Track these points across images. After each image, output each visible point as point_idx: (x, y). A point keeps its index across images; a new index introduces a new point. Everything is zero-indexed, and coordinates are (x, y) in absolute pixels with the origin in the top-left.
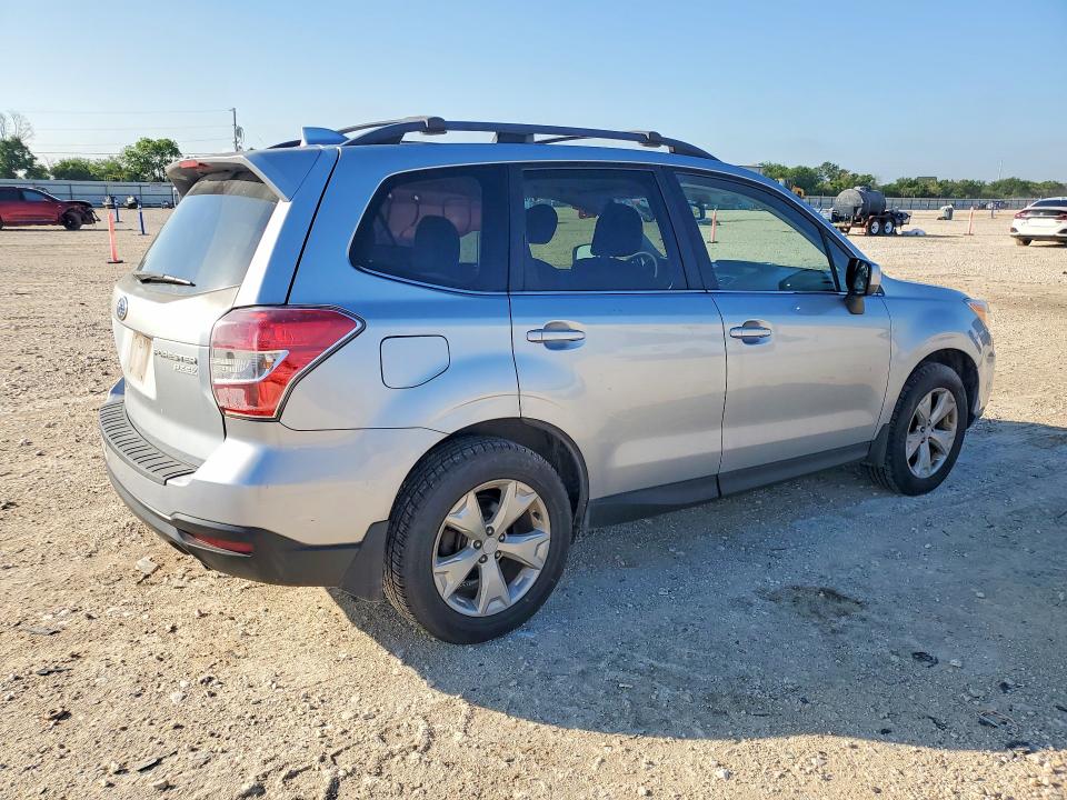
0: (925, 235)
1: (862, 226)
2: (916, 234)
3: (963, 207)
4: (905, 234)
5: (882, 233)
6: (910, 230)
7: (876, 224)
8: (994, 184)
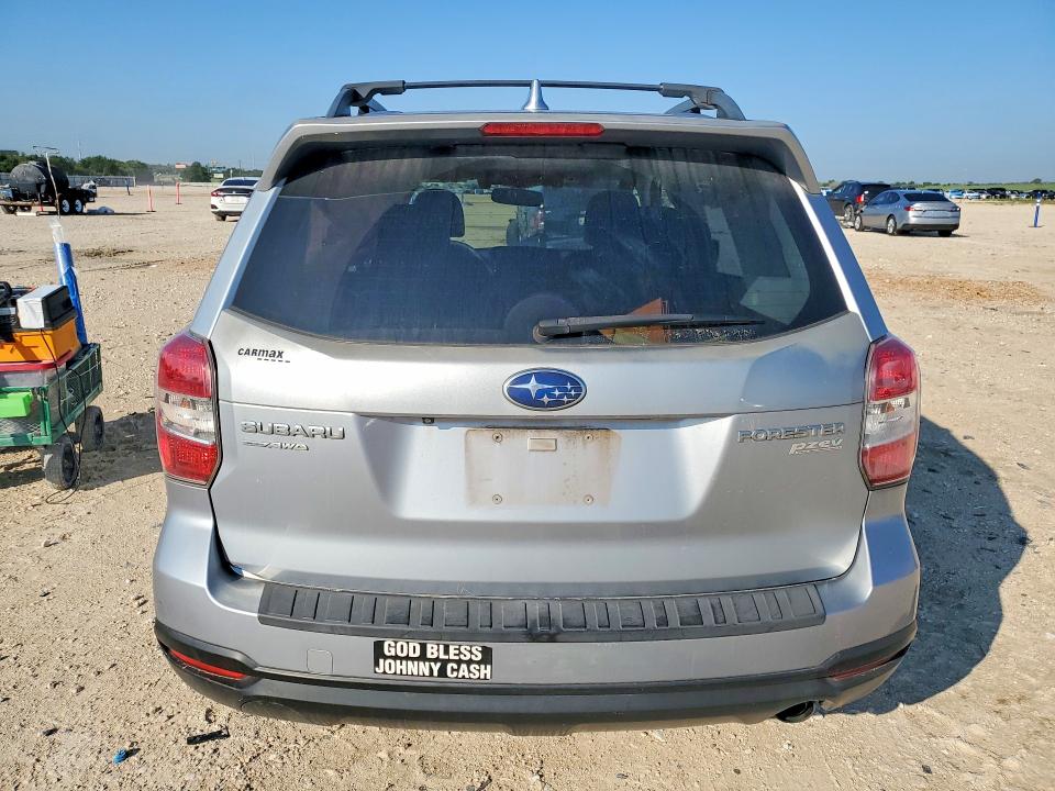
0: (113, 214)
1: (52, 204)
2: (105, 212)
3: (107, 184)
4: (91, 213)
5: (73, 212)
6: (97, 208)
7: (65, 202)
8: (83, 161)
